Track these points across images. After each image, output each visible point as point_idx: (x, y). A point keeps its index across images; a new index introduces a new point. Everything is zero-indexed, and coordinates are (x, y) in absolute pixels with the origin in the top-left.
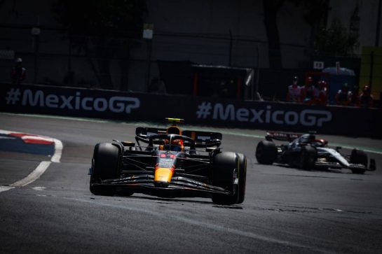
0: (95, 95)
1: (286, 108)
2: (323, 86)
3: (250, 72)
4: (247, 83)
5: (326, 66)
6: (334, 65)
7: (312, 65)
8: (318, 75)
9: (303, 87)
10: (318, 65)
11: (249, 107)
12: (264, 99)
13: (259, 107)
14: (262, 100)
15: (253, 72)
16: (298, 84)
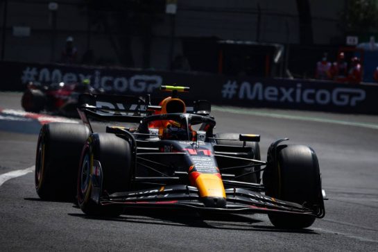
0: (116, 74)
1: (317, 87)
2: (357, 62)
3: (279, 49)
4: (276, 60)
5: (360, 42)
6: (368, 41)
7: (345, 40)
8: (351, 51)
9: (335, 64)
10: (351, 40)
11: (278, 85)
12: (294, 77)
13: (289, 85)
14: (292, 78)
15: (282, 48)
16: (328, 61)
